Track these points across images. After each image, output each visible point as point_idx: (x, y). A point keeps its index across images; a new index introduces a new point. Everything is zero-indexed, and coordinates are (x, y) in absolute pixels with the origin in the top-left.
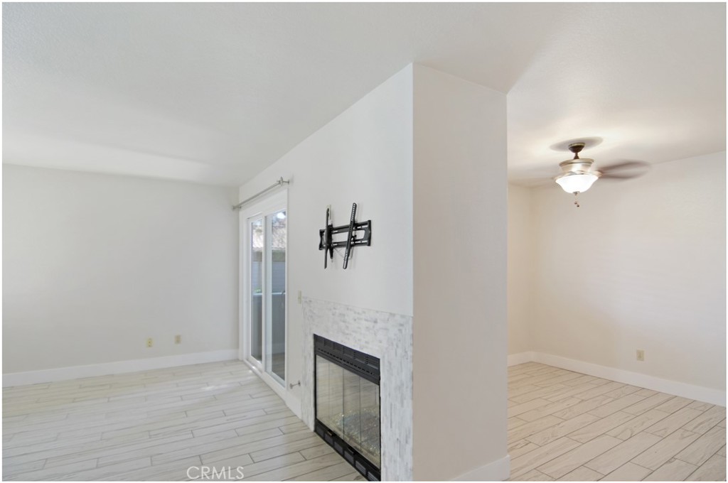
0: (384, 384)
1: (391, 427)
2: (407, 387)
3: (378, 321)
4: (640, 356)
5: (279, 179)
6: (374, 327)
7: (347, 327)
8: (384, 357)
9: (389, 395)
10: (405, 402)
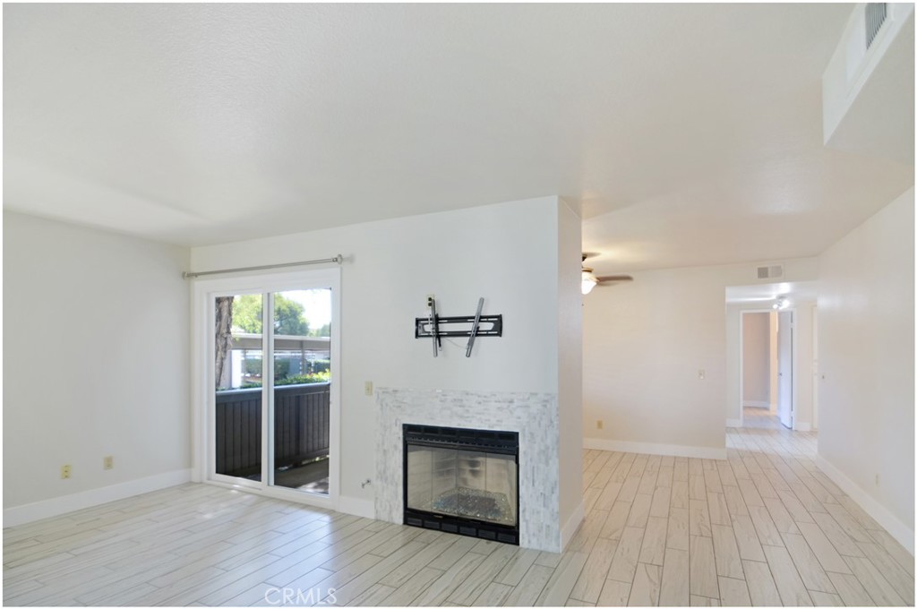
0: (525, 453)
1: (533, 485)
2: (553, 449)
3: (515, 401)
4: (600, 425)
5: (336, 256)
6: (509, 406)
7: (468, 411)
8: (524, 430)
9: (531, 460)
10: (550, 462)
